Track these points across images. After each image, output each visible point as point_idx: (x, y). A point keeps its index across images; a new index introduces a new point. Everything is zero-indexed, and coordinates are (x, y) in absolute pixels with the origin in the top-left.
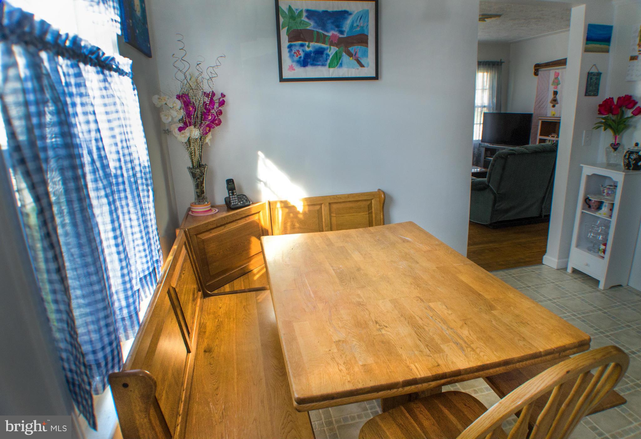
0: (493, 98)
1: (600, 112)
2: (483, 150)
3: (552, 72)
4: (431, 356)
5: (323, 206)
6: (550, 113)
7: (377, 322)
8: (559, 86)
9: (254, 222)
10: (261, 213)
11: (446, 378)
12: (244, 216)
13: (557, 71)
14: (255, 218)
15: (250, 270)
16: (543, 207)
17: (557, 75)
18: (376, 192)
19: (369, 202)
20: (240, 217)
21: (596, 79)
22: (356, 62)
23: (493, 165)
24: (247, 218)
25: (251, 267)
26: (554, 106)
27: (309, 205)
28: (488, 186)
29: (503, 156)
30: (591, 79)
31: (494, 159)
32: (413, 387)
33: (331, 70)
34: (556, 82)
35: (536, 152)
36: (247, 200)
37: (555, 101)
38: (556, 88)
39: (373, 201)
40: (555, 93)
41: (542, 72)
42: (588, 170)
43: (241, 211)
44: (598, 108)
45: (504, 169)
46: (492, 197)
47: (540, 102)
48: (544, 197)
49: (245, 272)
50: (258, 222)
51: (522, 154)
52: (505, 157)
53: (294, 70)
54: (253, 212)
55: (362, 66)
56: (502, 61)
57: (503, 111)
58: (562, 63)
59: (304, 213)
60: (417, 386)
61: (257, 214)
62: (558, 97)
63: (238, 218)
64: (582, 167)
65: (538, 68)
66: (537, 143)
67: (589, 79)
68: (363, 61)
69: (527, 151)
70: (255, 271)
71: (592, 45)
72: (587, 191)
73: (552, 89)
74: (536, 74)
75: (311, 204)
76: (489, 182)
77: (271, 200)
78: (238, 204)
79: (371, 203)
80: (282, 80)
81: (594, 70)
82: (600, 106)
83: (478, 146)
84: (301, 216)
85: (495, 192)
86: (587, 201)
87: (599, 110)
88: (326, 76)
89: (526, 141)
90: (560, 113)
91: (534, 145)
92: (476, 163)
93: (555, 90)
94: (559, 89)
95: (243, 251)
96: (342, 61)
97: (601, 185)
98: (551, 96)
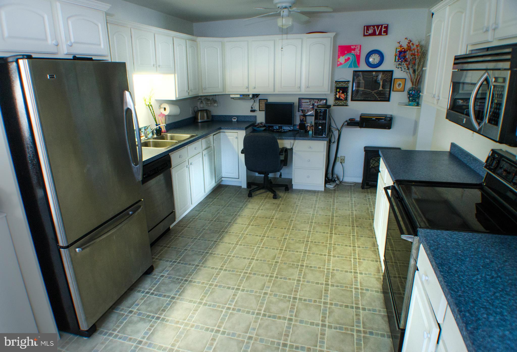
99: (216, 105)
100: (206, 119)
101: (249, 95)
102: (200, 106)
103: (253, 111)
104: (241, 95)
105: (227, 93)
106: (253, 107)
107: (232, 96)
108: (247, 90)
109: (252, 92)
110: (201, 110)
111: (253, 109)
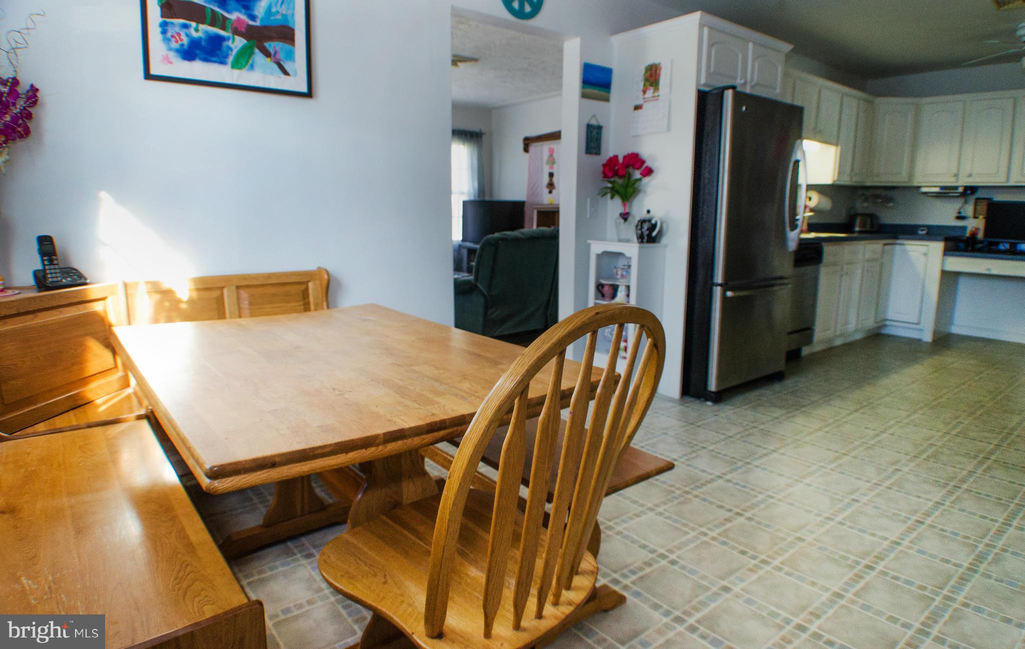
0: (473, 181)
1: (605, 176)
2: (465, 253)
3: (546, 147)
4: (421, 409)
5: (225, 291)
6: (547, 199)
7: (334, 389)
8: (555, 166)
9: (94, 314)
10: (108, 300)
11: (445, 428)
12: (74, 300)
13: (552, 146)
14: (97, 307)
15: (88, 401)
16: (548, 314)
17: (552, 152)
18: (314, 271)
19: (304, 287)
20: (68, 302)
21: (597, 133)
22: (276, 67)
23: (480, 256)
24: (81, 306)
25: (90, 396)
26: (550, 192)
27: (198, 290)
28: (476, 286)
29: (492, 242)
30: (591, 132)
31: (481, 246)
32: (400, 443)
33: (236, 72)
34: (552, 161)
35: (534, 239)
36: (81, 276)
37: (551, 186)
38: (552, 167)
39: (310, 285)
40: (551, 175)
41: (533, 148)
42: (597, 248)
43: (69, 291)
44: (601, 169)
45: (495, 260)
46: (482, 300)
47: (532, 188)
48: (549, 301)
49: (78, 404)
50: (103, 314)
51: (517, 240)
52: (495, 244)
53: (171, 63)
54: (93, 297)
55: (286, 73)
56: (483, 131)
57: (487, 198)
58: (555, 136)
59: (191, 301)
60: (405, 441)
61: (102, 302)
62: (555, 180)
63: (62, 304)
64: (589, 244)
65: (528, 143)
66: (535, 227)
67: (589, 133)
68: (287, 66)
69: (523, 237)
70: (99, 401)
71: (590, 90)
72: (598, 276)
73: (546, 171)
74: (526, 150)
75: (204, 287)
76: (476, 279)
77: (127, 281)
78: (61, 281)
79: (307, 289)
80: (148, 76)
81: (594, 122)
82: (604, 165)
83: (458, 249)
84: (184, 306)
85: (486, 294)
86: (600, 287)
87: (604, 173)
88: (228, 81)
89: (521, 225)
90: (559, 200)
91: (531, 230)
92: (458, 268)
93: (551, 171)
94: (555, 171)
95: (73, 364)
96: (253, 62)
97: (613, 267)
98: (546, 179)
99: (891, 204)
100: (868, 228)
101: (956, 188)
102: (862, 206)
103: (960, 217)
104: (942, 188)
105: (916, 184)
106: (962, 211)
107: (924, 190)
108: (953, 179)
109: (964, 181)
110: (862, 215)
111: (960, 215)
